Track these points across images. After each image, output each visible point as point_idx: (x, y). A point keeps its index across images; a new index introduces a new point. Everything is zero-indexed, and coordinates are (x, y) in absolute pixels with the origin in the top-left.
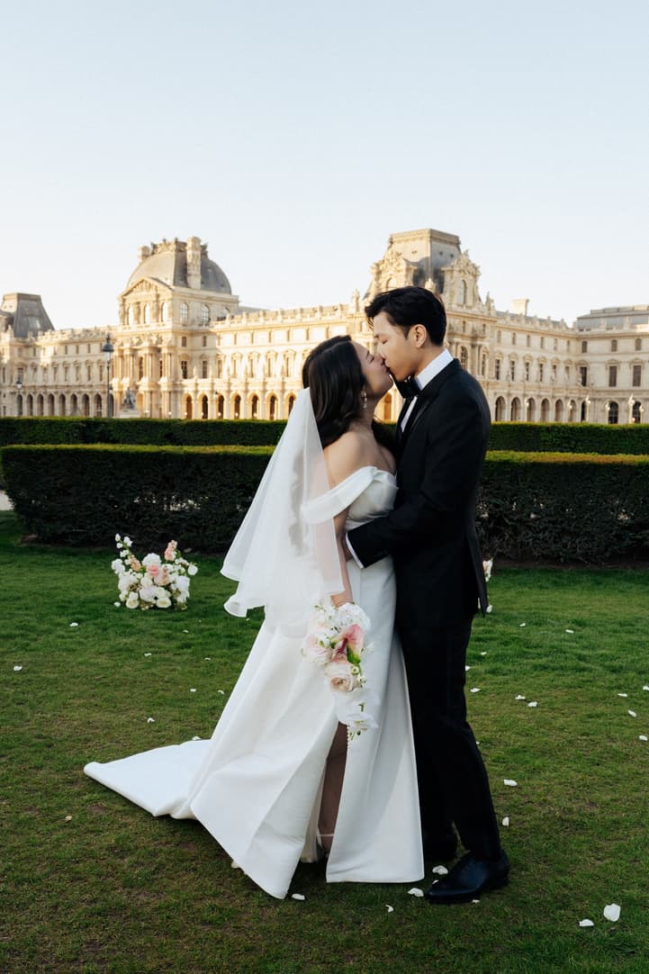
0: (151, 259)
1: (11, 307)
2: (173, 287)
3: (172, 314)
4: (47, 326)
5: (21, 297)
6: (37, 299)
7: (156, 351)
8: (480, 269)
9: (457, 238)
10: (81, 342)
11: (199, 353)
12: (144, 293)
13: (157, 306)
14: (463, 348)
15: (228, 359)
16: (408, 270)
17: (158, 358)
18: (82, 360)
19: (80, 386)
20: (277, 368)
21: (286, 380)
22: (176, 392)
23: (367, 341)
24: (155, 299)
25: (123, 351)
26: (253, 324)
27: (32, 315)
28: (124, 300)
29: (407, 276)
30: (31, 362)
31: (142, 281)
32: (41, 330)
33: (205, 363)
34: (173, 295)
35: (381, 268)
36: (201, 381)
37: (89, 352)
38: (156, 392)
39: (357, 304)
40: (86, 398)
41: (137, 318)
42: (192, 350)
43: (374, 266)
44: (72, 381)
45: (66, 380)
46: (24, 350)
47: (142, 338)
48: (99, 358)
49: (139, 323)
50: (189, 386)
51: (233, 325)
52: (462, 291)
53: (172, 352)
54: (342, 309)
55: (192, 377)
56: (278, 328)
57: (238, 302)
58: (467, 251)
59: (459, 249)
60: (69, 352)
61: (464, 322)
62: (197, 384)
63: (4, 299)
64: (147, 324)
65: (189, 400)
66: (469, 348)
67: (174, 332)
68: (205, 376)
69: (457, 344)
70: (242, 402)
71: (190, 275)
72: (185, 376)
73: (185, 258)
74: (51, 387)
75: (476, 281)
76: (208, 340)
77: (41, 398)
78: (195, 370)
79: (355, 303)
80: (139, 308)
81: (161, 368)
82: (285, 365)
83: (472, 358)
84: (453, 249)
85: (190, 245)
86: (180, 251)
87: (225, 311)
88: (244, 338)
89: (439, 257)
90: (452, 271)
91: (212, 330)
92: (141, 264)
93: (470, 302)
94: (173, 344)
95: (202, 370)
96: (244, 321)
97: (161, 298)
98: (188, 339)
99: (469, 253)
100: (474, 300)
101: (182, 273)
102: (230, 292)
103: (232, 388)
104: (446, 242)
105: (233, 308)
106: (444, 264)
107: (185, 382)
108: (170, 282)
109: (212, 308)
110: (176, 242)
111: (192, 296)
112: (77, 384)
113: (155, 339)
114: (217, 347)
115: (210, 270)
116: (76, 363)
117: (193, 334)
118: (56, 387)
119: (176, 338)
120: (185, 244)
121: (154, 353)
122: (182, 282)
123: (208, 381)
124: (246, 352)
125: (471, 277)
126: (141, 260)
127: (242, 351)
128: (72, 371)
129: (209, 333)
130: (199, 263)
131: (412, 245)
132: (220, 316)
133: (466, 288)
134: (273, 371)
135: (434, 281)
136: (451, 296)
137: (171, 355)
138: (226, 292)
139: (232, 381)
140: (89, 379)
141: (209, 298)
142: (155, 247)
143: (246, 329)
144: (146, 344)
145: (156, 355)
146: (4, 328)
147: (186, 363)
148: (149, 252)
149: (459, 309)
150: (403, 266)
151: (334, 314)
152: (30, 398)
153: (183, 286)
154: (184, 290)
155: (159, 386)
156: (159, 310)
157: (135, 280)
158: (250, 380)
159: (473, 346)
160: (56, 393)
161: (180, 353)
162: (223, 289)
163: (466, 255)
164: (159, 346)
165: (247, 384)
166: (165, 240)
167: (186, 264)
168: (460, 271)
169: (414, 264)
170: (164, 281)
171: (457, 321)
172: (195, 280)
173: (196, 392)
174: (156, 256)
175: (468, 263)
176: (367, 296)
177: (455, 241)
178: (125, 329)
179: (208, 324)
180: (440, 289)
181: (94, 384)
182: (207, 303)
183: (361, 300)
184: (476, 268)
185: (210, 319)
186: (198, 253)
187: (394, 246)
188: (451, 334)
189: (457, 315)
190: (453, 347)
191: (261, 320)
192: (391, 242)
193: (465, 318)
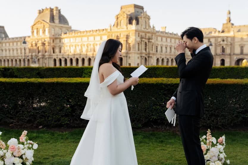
0: (42, 14)
2: (49, 23)
3: (49, 32)
4: (6, 36)
6: (3, 27)
7: (44, 44)
10: (18, 41)
11: (58, 45)
12: (40, 25)
13: (44, 29)
14: (146, 43)
15: (68, 47)
16: (127, 17)
18: (19, 47)
20: (84, 49)
21: (88, 53)
22: (51, 58)
24: (43, 27)
25: (32, 44)
26: (76, 35)
27: (1, 33)
28: (33, 28)
29: (127, 19)
31: (39, 21)
32: (4, 38)
33: (60, 48)
34: (49, 26)
35: (118, 17)
36: (59, 54)
38: (44, 58)
40: (20, 60)
41: (37, 33)
42: (56, 44)
43: (116, 16)
44: (15, 54)
45: (13, 54)
47: (39, 40)
49: (38, 35)
50: (55, 56)
51: (69, 36)
52: (145, 24)
53: (49, 44)
54: (106, 30)
55: (56, 53)
56: (85, 36)
57: (71, 28)
59: (143, 10)
60: (14, 45)
61: (146, 34)
62: (57, 55)
64: (41, 35)
65: (55, 60)
66: (147, 42)
67: (50, 38)
69: (144, 41)
70: (73, 61)
71: (55, 19)
72: (54, 53)
73: (53, 14)
74: (8, 57)
75: (149, 21)
76: (61, 40)
77: (5, 60)
78: (57, 50)
79: (110, 28)
80: (38, 30)
81: (45, 50)
82: (87, 48)
83: (149, 46)
84: (141, 10)
85: (55, 9)
86: (52, 11)
87: (67, 31)
88: (73, 40)
89: (137, 13)
90: (141, 18)
91: (62, 37)
92: (38, 16)
93: (147, 28)
94: (49, 42)
95: (59, 51)
96: (73, 34)
97: (45, 27)
98: (55, 40)
100: (149, 27)
101: (52, 19)
102: (68, 24)
103: (69, 56)
104: (139, 8)
105: (69, 30)
106: (139, 15)
108: (48, 21)
109: (63, 30)
111: (56, 26)
112: (17, 55)
113: (43, 40)
114: (64, 43)
115: (62, 18)
116: (16, 49)
117: (56, 38)
118: (10, 57)
119: (50, 40)
120: (53, 9)
122: (52, 21)
123: (62, 54)
124: (74, 44)
125: (148, 20)
126: (38, 14)
127: (72, 44)
128: (15, 51)
130: (58, 15)
131: (128, 9)
132: (65, 32)
133: (146, 23)
135: (135, 20)
136: (142, 26)
140: (21, 54)
141: (62, 27)
142: (43, 10)
143: (74, 37)
144: (40, 42)
145: (44, 46)
147: (54, 48)
148: (40, 12)
149: (144, 30)
150: (126, 16)
151: (103, 32)
154: (53, 24)
155: (45, 56)
156: (44, 31)
157: (37, 21)
158: (75, 53)
159: (149, 42)
160: (10, 59)
161: (52, 45)
162: (66, 24)
163: (146, 12)
164: (45, 43)
166: (46, 8)
167: (54, 16)
168: (144, 18)
169: (129, 15)
170: (46, 20)
171: (143, 34)
172: (57, 21)
173: (58, 57)
174: (44, 13)
175: (147, 15)
176: (114, 26)
177: (142, 8)
178: (33, 37)
179: (61, 35)
180: (138, 23)
181: (23, 56)
182: (61, 28)
183: (112, 27)
184: (149, 17)
185: (61, 33)
186: (58, 12)
187: (122, 9)
188: (142, 38)
189: (143, 32)
190: (143, 42)
191: (79, 34)
192: (121, 8)
193: (146, 33)
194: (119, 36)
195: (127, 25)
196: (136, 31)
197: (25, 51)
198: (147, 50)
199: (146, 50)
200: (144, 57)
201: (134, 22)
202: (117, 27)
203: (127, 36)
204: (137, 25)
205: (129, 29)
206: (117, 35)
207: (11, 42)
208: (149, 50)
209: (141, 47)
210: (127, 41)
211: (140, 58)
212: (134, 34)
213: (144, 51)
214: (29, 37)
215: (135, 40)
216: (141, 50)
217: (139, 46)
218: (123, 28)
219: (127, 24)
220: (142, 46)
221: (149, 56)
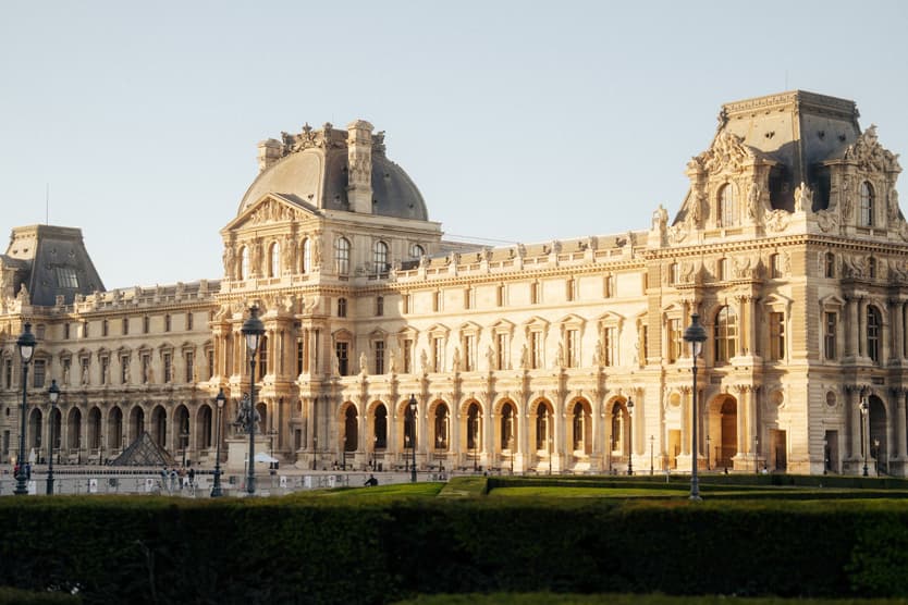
0: (283, 164)
1: (27, 250)
2: (323, 211)
3: (320, 259)
4: (91, 283)
5: (45, 232)
6: (75, 236)
7: (291, 324)
8: (899, 160)
9: (851, 105)
10: (154, 312)
11: (370, 327)
12: (270, 222)
13: (294, 244)
14: (872, 309)
15: (424, 338)
16: (758, 167)
17: (293, 337)
18: (155, 344)
19: (149, 391)
20: (515, 350)
21: (532, 373)
22: (327, 399)
23: (684, 298)
24: (289, 231)
25: (230, 325)
26: (468, 273)
27: (64, 266)
28: (234, 237)
29: (756, 179)
30: (60, 348)
31: (266, 202)
32: (79, 291)
33: (380, 346)
34: (323, 224)
35: (707, 166)
36: (371, 378)
37: (168, 329)
38: (289, 400)
39: (664, 232)
40: (160, 413)
41: (257, 269)
42: (356, 323)
43: (693, 162)
44: (136, 382)
45: (124, 381)
46: (48, 328)
47: (265, 301)
48: (184, 339)
49: (261, 276)
50: (350, 389)
51: (431, 277)
52: (865, 202)
53: (321, 326)
54: (634, 243)
55: (356, 372)
56: (515, 278)
57: (439, 234)
58: (873, 127)
59: (856, 126)
60: (130, 330)
61: (872, 260)
62: (365, 385)
63: (13, 238)
64: (276, 276)
65: (351, 412)
66: (883, 308)
67: (324, 291)
68: (379, 368)
69: (861, 300)
70: (450, 417)
71: (354, 189)
72: (344, 372)
73: (345, 158)
74: (95, 394)
75: (891, 184)
76: (387, 303)
77: (76, 414)
78: (364, 358)
79: (658, 232)
80: (261, 249)
81: (300, 355)
82: (529, 346)
83: (891, 327)
84: (843, 126)
85: (352, 135)
86: (335, 146)
87: (416, 251)
88: (453, 299)
89: (817, 139)
90: (844, 166)
91: (392, 286)
92: (263, 172)
93: (881, 223)
94: (322, 311)
95: (373, 358)
96: (452, 268)
97: (301, 231)
98: (350, 302)
99: (877, 132)
100: (890, 218)
101: (338, 185)
102: (425, 218)
103: (431, 390)
104: (829, 114)
105: (429, 244)
106: (829, 154)
107: (344, 381)
108: (316, 202)
109: (392, 246)
110: (329, 130)
111: (357, 225)
112: (144, 387)
113: (288, 303)
114: (404, 316)
115: (388, 180)
116: (142, 349)
117: (359, 293)
118: (105, 393)
119: (328, 302)
120: (345, 135)
121: (288, 328)
122: (344, 206)
123: (388, 376)
124: (454, 323)
125: (883, 177)
126: (263, 164)
127: (447, 322)
128: (135, 365)
129: (390, 291)
130: (369, 167)
131: (766, 123)
132: (408, 259)
133: (872, 196)
134: (506, 359)
135: (808, 185)
136: (846, 212)
137: (317, 332)
138: (416, 218)
139: (432, 376)
140: (167, 377)
141: (388, 229)
142: (289, 140)
143: (456, 283)
144: (272, 313)
145: (290, 333)
146: (12, 290)
147: (345, 345)
148: (280, 151)
149: (862, 236)
150: (750, 161)
151: (620, 252)
152: (57, 415)
153: (341, 209)
154: (343, 215)
155: (296, 389)
156: (297, 251)
157: (253, 200)
158: (464, 375)
159: (892, 304)
160: (105, 404)
161: (334, 328)
162: (412, 212)
163: (871, 133)
164: (297, 316)
165: (458, 382)
166: (307, 129)
167: (346, 169)
168: (859, 166)
169: (770, 155)
170: (307, 200)
171: (858, 258)
172: (362, 199)
173: (364, 398)
174: (292, 158)
175: (875, 150)
176: (681, 217)
177: (847, 112)
178: (234, 286)
179: (385, 275)
180: (821, 201)
181: (175, 388)
182: (383, 236)
183: (670, 223)
184: (891, 159)
185: (388, 267)
186: (367, 149)
187: (730, 125)
188: (848, 282)
189: (858, 248)
190: (854, 308)
191: (484, 265)
192: (725, 118)
193: (873, 252)
194: (712, 272)
195: (757, 215)
196: (812, 242)
197: (189, 363)
198: (886, 352)
199: (874, 351)
200: (863, 390)
201: (801, 193)
202: (700, 224)
203: (760, 270)
204: (821, 212)
205: (769, 233)
206: (697, 270)
207: (115, 316)
208: (893, 355)
209: (847, 336)
210: (757, 301)
211: (840, 399)
212: (802, 263)
213: (865, 360)
214: (214, 287)
215: (810, 292)
216: (848, 352)
217: (831, 329)
218: (739, 231)
219: (758, 202)
220: (855, 329)
221: (895, 385)
